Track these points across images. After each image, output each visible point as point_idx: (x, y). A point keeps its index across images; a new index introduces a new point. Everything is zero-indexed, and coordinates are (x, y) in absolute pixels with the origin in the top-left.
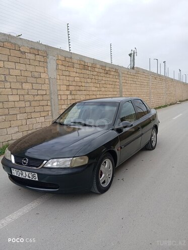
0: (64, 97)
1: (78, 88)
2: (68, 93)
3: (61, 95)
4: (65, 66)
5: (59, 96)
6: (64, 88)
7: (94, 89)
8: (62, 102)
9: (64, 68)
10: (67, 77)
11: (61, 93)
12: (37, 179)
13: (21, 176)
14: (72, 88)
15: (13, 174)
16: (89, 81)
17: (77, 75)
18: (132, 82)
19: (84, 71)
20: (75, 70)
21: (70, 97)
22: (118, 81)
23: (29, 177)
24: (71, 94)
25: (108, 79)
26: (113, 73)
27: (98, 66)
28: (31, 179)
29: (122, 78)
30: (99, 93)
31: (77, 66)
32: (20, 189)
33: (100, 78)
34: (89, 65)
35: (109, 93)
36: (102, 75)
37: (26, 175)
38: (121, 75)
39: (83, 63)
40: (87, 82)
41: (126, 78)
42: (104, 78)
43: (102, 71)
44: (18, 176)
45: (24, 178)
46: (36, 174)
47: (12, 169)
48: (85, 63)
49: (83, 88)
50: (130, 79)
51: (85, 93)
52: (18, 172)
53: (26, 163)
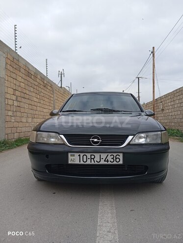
0: (10, 102)
1: (23, 95)
2: (14, 98)
3: (8, 99)
4: (13, 67)
5: (6, 100)
6: (11, 91)
7: (35, 99)
8: (9, 108)
9: (12, 69)
10: (14, 80)
11: (8, 96)
12: (121, 162)
13: (88, 162)
14: (17, 93)
15: (70, 162)
16: (32, 89)
17: (23, 80)
18: (61, 100)
19: (28, 78)
20: (21, 74)
21: (16, 103)
22: (52, 96)
23: (108, 161)
24: (16, 100)
25: (45, 92)
26: (49, 88)
27: (39, 77)
28: (109, 163)
29: (55, 95)
30: (39, 104)
31: (22, 70)
32: (54, 193)
33: (40, 89)
34: (33, 73)
35: (47, 107)
36: (42, 87)
37: (101, 159)
38: (55, 91)
39: (27, 69)
40: (30, 91)
41: (58, 96)
42: (43, 91)
43: (42, 83)
44: (82, 162)
45: (96, 163)
46: (121, 155)
47: (69, 154)
48: (29, 69)
49: (27, 97)
50: (60, 97)
51: (28, 101)
52: (85, 157)
53: (98, 142)
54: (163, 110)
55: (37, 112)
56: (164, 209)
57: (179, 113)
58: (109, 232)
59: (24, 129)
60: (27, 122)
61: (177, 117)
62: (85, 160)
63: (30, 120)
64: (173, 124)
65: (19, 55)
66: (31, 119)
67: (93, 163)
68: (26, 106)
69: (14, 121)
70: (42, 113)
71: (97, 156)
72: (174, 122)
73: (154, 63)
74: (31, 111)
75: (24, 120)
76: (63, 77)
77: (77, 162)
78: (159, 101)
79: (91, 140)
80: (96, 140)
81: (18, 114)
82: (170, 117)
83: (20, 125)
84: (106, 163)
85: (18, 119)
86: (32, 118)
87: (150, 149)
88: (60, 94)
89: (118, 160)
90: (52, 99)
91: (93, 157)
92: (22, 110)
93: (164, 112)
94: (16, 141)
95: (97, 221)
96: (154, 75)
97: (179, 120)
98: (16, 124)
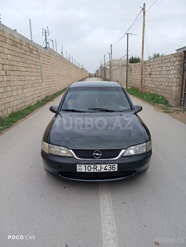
0: (1, 79)
1: (11, 68)
2: (3, 73)
7: (23, 69)
10: (2, 54)
12: (116, 170)
13: (92, 171)
14: (6, 67)
15: (78, 171)
16: (19, 59)
17: (9, 52)
18: (48, 63)
19: (14, 48)
20: (7, 46)
21: (6, 78)
22: (39, 61)
23: (106, 170)
24: (6, 75)
25: (32, 59)
26: (35, 52)
27: (24, 44)
28: (108, 171)
29: (41, 58)
30: (27, 74)
31: (8, 41)
32: (65, 188)
33: (26, 57)
34: (18, 41)
35: (34, 74)
36: (28, 53)
37: (101, 168)
38: (41, 55)
39: (13, 39)
40: (17, 61)
41: (44, 59)
42: (29, 58)
43: (27, 49)
44: (87, 171)
45: (98, 171)
46: (116, 165)
47: (78, 165)
48: (14, 38)
49: (15, 68)
50: (46, 60)
51: (16, 73)
52: (89, 167)
53: (99, 156)
54: (150, 74)
55: (25, 83)
56: (145, 201)
57: (165, 80)
58: (110, 223)
59: (15, 103)
60: (18, 95)
61: (164, 84)
62: (89, 169)
63: (20, 92)
64: (159, 90)
65: (3, 25)
66: (20, 90)
67: (95, 171)
68: (15, 79)
69: (5, 97)
70: (31, 82)
71: (99, 166)
72: (160, 89)
73: (144, 22)
74: (21, 83)
75: (15, 94)
76: (47, 35)
77: (84, 170)
78: (148, 64)
79: (94, 154)
80: (97, 154)
81: (9, 89)
82: (156, 83)
83: (12, 99)
84: (105, 171)
85: (9, 94)
86: (22, 89)
87: (138, 159)
88: (46, 57)
89: (114, 168)
90: (38, 64)
91: (95, 167)
92: (12, 84)
93: (152, 76)
94: (10, 116)
95: (101, 214)
96: (143, 35)
97: (165, 87)
98: (8, 100)
